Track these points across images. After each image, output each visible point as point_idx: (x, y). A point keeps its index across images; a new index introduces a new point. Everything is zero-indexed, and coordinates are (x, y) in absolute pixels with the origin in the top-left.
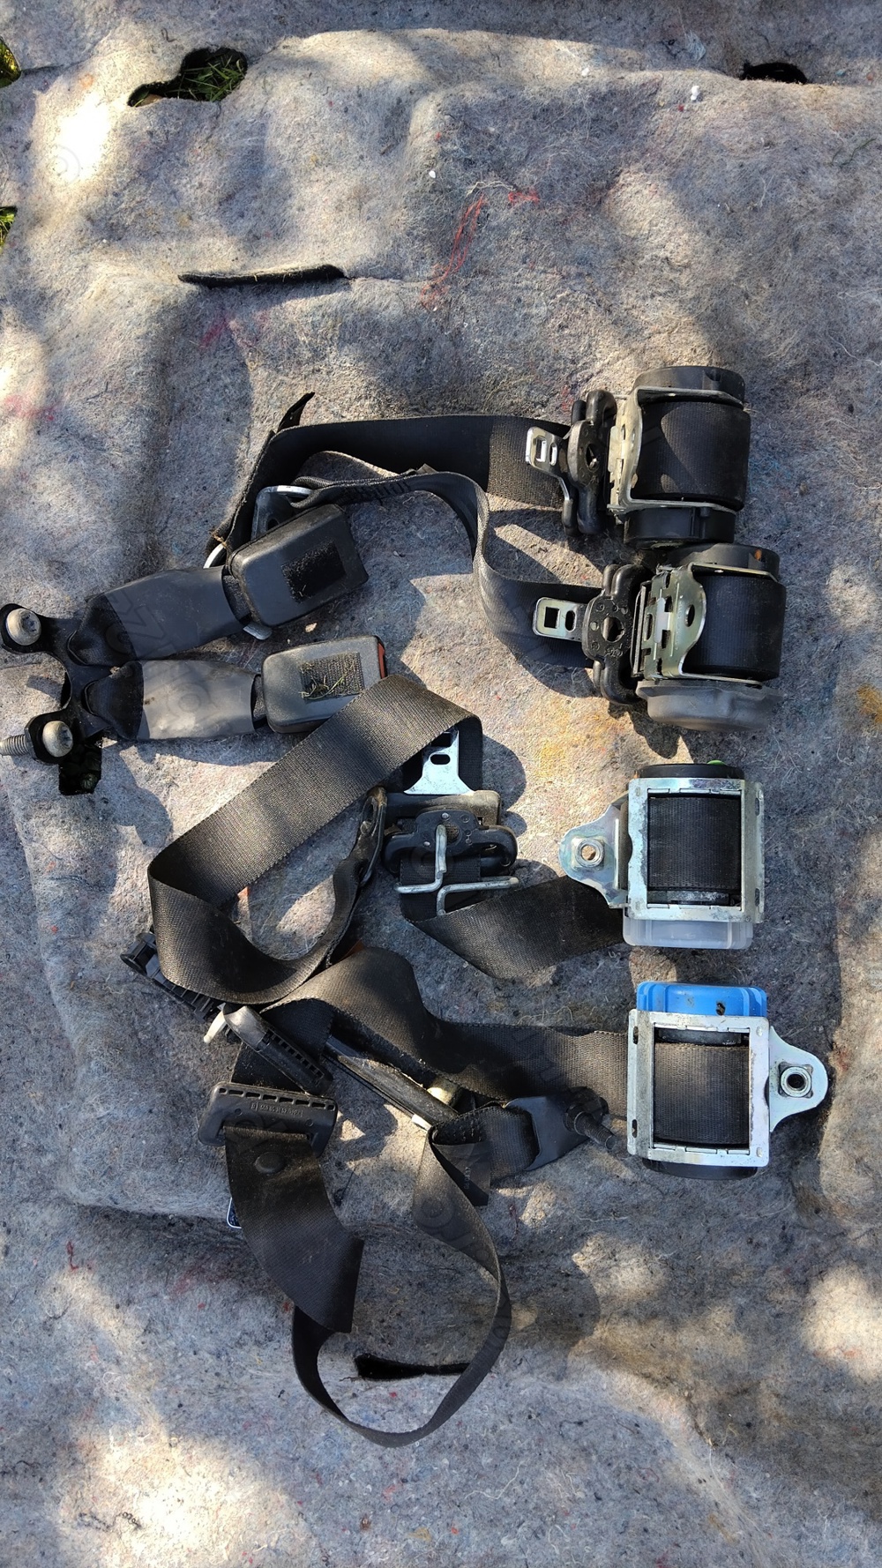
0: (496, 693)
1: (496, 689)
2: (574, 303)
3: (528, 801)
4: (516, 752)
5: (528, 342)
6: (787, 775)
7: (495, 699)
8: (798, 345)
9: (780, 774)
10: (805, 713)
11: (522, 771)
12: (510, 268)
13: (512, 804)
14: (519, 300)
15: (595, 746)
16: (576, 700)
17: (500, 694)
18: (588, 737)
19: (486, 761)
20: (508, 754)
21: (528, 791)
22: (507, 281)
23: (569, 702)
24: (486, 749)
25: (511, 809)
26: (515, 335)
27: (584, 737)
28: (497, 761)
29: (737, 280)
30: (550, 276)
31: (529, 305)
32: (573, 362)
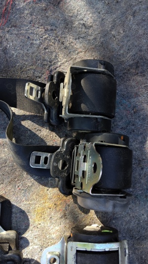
0: (18, 187)
1: (18, 185)
2: (50, 40)
3: (30, 232)
4: (26, 211)
5: (33, 53)
6: (133, 223)
7: (18, 189)
8: (134, 55)
9: (129, 222)
10: (139, 198)
11: (28, 219)
12: (25, 25)
13: (23, 233)
14: (29, 38)
15: (58, 209)
16: (50, 189)
17: (20, 187)
18: (55, 204)
19: (13, 215)
20: (23, 212)
21: (31, 227)
22: (23, 30)
23: (48, 190)
24: (13, 210)
25: (23, 236)
26: (28, 50)
27: (53, 205)
28: (18, 215)
29: (110, 31)
30: (40, 30)
31: (33, 40)
32: (50, 62)
